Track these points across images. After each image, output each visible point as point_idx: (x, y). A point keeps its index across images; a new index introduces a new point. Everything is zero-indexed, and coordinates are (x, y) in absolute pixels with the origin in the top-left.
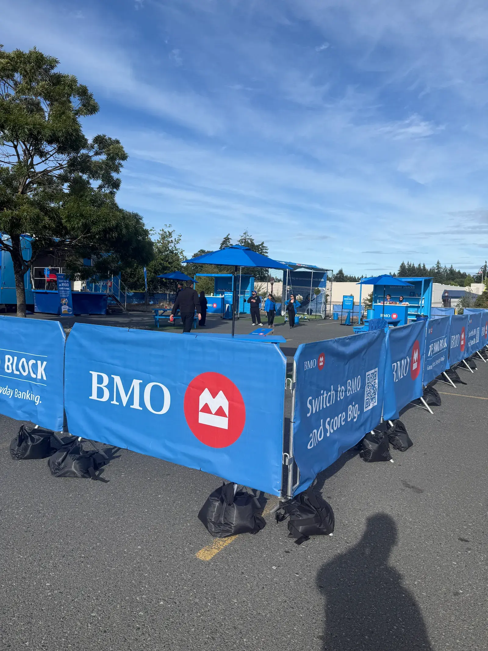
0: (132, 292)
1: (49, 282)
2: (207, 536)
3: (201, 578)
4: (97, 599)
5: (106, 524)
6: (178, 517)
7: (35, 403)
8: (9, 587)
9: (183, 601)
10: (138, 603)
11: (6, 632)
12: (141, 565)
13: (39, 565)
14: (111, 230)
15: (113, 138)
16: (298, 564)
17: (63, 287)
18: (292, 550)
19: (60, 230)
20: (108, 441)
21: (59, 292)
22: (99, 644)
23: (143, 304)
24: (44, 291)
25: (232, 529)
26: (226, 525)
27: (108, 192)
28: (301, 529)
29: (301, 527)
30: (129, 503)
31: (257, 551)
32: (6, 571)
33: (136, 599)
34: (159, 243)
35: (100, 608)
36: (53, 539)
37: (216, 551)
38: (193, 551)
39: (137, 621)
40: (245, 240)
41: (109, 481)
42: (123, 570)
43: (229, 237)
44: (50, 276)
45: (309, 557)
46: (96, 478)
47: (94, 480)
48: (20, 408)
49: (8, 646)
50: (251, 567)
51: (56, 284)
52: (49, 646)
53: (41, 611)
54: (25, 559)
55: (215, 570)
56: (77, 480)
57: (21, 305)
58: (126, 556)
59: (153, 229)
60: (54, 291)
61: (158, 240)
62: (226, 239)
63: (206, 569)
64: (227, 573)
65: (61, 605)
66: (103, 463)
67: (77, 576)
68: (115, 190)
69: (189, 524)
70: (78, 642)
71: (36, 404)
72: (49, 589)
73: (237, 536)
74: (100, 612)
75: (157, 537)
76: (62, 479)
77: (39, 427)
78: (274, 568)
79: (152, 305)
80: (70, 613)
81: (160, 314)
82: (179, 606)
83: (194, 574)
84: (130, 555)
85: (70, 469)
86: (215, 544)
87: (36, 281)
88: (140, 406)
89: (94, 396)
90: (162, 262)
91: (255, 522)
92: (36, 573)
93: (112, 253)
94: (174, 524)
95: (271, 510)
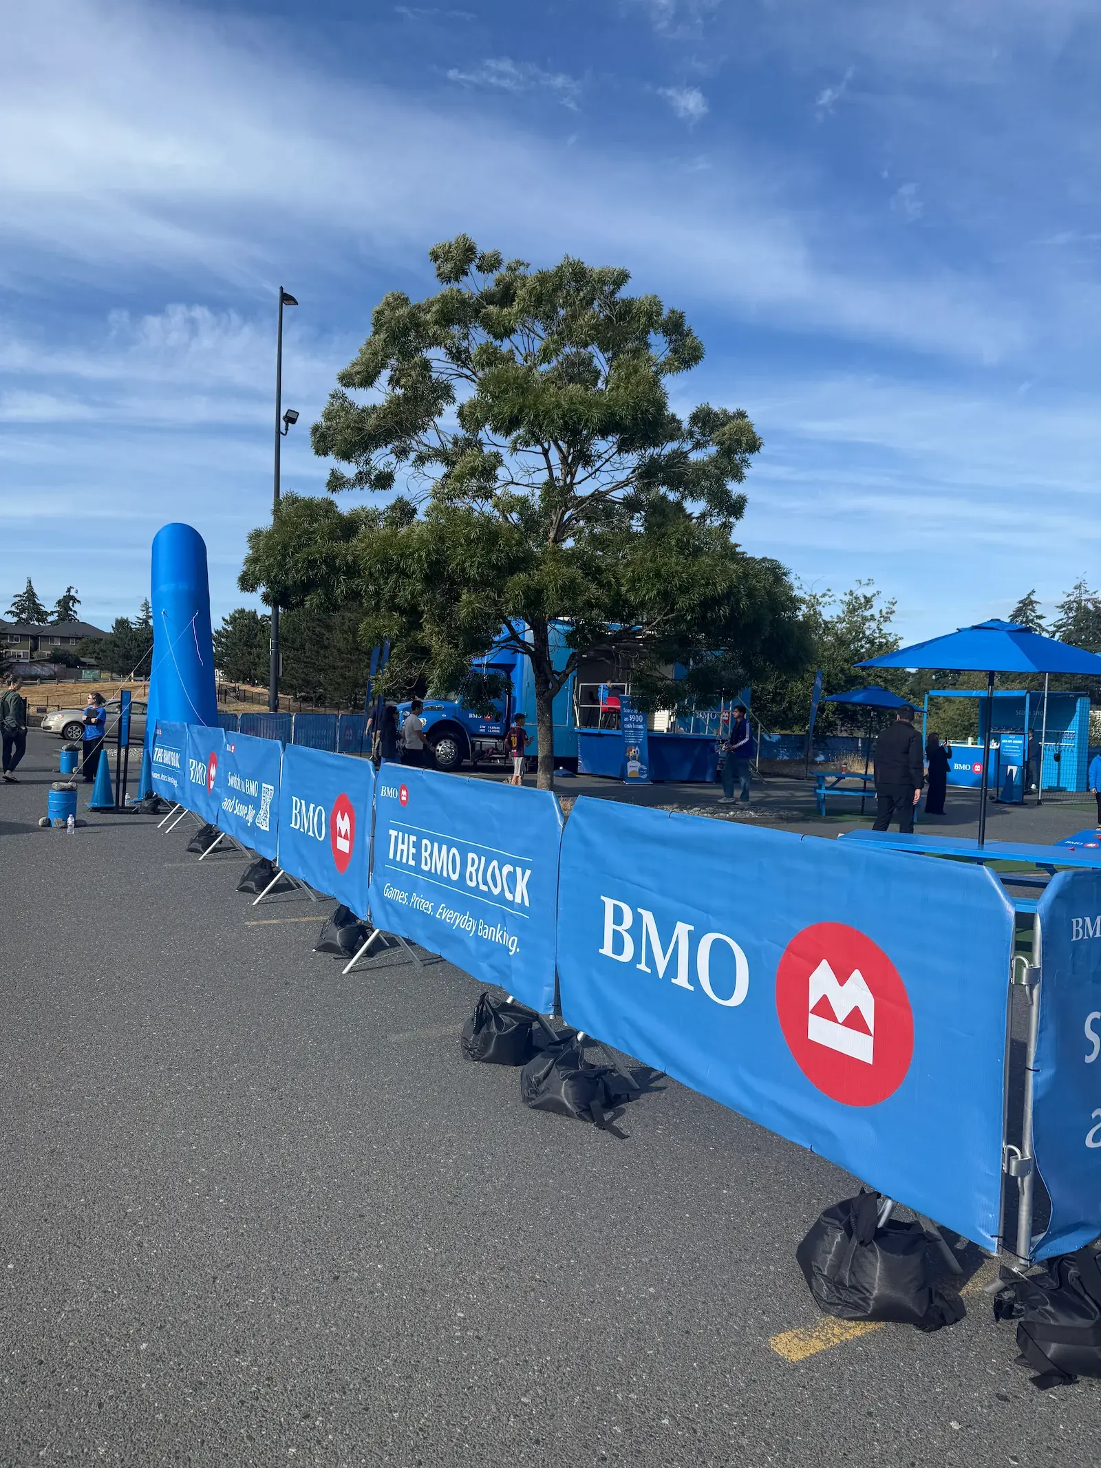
0: (775, 736)
1: (607, 712)
2: (807, 1306)
3: (767, 1396)
4: (540, 1371)
5: (598, 1224)
6: (753, 1246)
7: (509, 950)
8: (395, 1301)
9: (713, 1432)
10: (618, 1405)
11: (369, 1381)
12: (644, 1329)
13: (455, 1274)
14: (716, 601)
15: (731, 409)
16: (1025, 1436)
17: (631, 722)
18: (1016, 1397)
19: (619, 608)
20: (631, 1050)
21: (623, 733)
22: (520, 1462)
23: (802, 762)
24: (596, 731)
25: (868, 1304)
26: (853, 1290)
27: (717, 524)
28: (1052, 1349)
29: (1054, 1346)
30: (657, 1193)
31: (923, 1373)
32: (398, 1268)
33: (616, 1397)
34: (841, 623)
35: (540, 1391)
36: (492, 1230)
37: (820, 1346)
38: (767, 1330)
39: (605, 1443)
40: (1079, 603)
41: (628, 1137)
42: (605, 1329)
43: (1033, 598)
44: (609, 700)
45: (1061, 1427)
46: (603, 1125)
47: (600, 1128)
48: (487, 956)
49: (364, 1409)
50: (896, 1406)
51: (619, 717)
52: (431, 1434)
53: (435, 1361)
54: (435, 1255)
55: (804, 1387)
56: (568, 1122)
57: (544, 757)
58: (619, 1302)
59: (828, 593)
60: (613, 732)
61: (838, 616)
62: (1025, 605)
63: (785, 1378)
64: (832, 1403)
65: (472, 1363)
66: (624, 1097)
67: (515, 1314)
68: (732, 519)
69: (772, 1268)
70: (482, 1445)
71: (511, 953)
72: (459, 1325)
73: (882, 1324)
74: (538, 1400)
75: (696, 1278)
76: (538, 1115)
77: (514, 1000)
78: (955, 1425)
79: (820, 763)
80: (483, 1383)
81: (828, 785)
82: (700, 1441)
83: (754, 1381)
84: (629, 1301)
85: (555, 1096)
86: (823, 1328)
87: (582, 711)
88: (690, 982)
89: (607, 950)
90: (846, 666)
91: (931, 1301)
92: (446, 1287)
93: (725, 650)
94: (740, 1260)
95: (988, 1284)
